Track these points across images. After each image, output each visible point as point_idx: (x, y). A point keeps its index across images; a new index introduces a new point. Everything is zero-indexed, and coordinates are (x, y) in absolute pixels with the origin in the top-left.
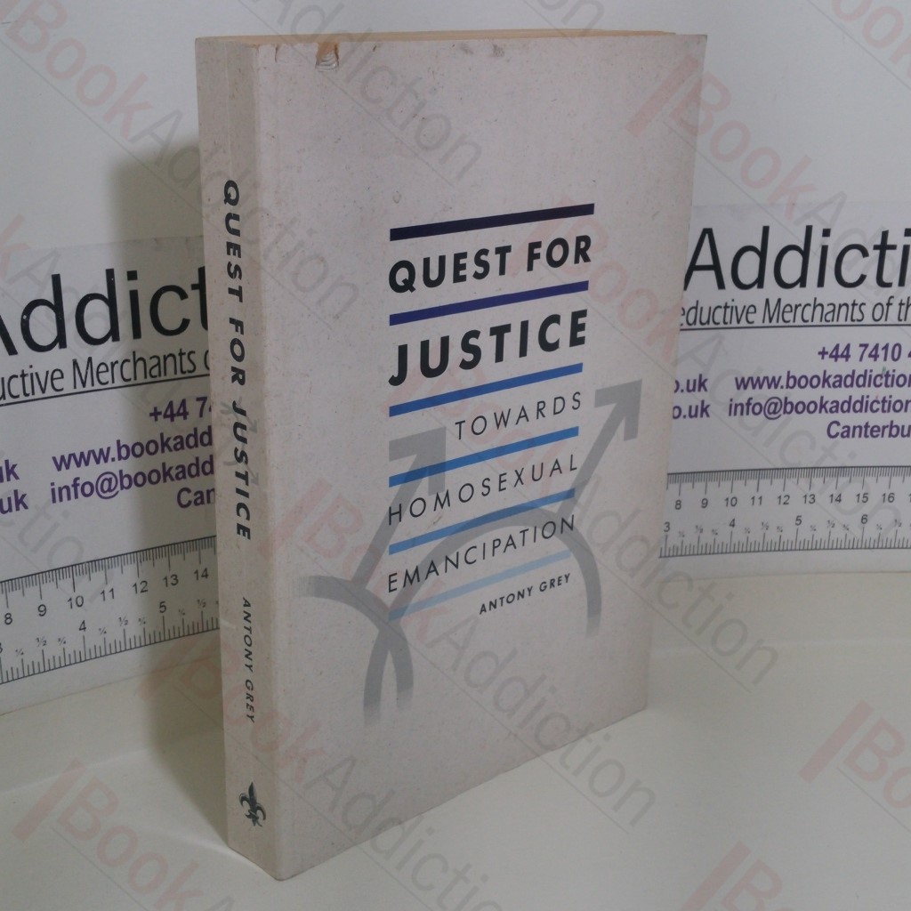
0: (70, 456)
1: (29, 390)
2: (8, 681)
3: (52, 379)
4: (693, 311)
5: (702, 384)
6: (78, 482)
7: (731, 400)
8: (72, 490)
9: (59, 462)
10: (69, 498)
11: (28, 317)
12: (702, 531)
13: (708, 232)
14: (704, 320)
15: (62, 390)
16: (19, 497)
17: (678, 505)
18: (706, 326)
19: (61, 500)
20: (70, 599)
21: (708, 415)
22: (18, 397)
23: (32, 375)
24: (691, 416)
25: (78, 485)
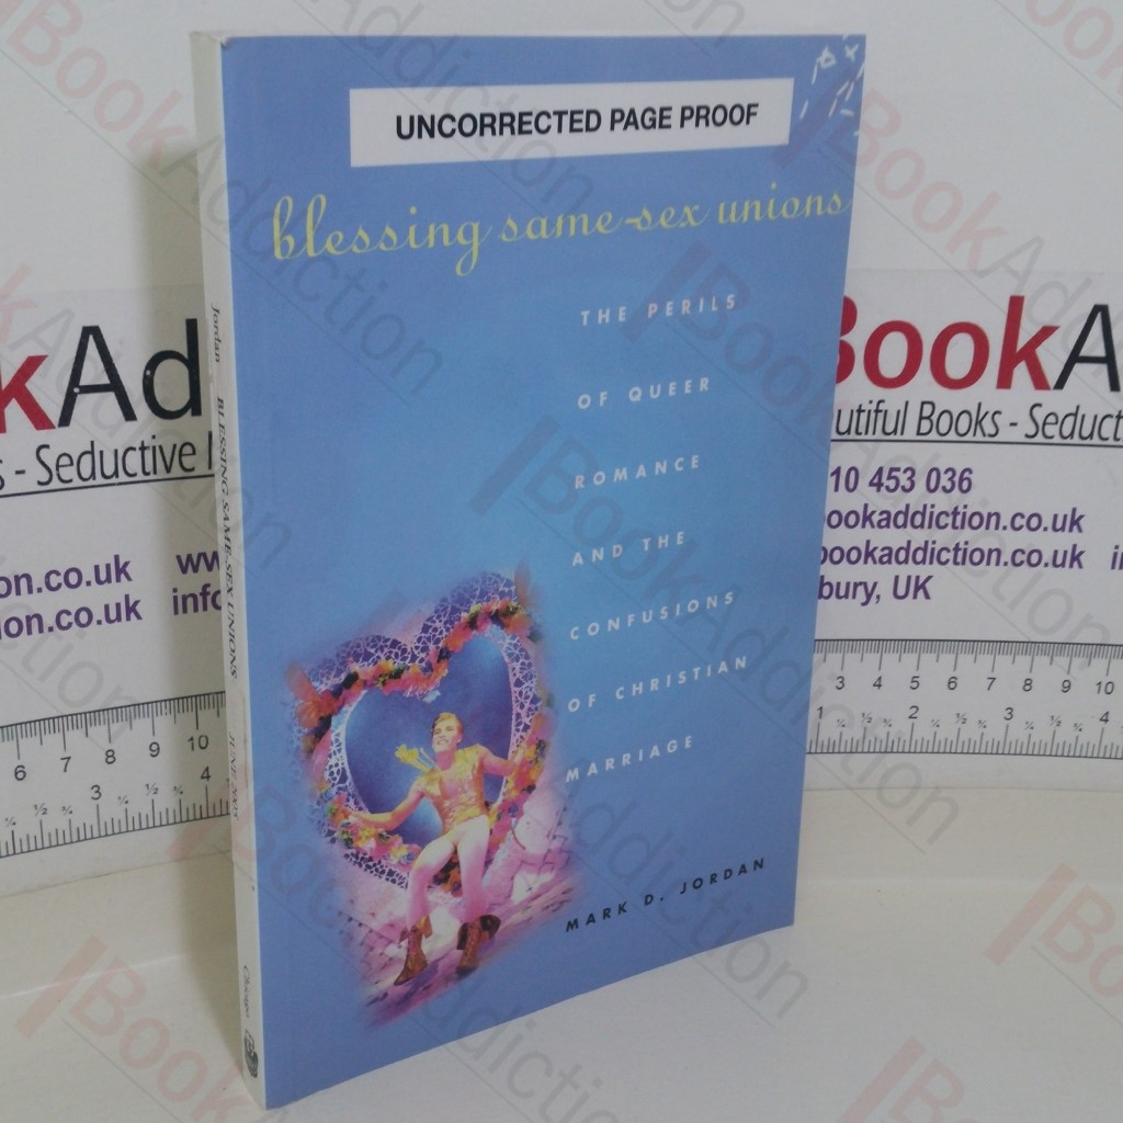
0: (200, 555)
1: (149, 468)
2: (107, 835)
3: (181, 455)
4: (1070, 420)
5: (1075, 522)
6: (208, 590)
7: (1117, 547)
8: (200, 599)
9: (184, 561)
10: (196, 610)
11: (153, 373)
12: (1059, 723)
13: (1101, 311)
14: (1086, 433)
15: (193, 469)
16: (131, 603)
17: (1028, 685)
18: (1088, 442)
19: (185, 611)
20: (192, 739)
21: (1080, 566)
22: (135, 475)
23: (154, 448)
24: (1055, 565)
25: (209, 593)
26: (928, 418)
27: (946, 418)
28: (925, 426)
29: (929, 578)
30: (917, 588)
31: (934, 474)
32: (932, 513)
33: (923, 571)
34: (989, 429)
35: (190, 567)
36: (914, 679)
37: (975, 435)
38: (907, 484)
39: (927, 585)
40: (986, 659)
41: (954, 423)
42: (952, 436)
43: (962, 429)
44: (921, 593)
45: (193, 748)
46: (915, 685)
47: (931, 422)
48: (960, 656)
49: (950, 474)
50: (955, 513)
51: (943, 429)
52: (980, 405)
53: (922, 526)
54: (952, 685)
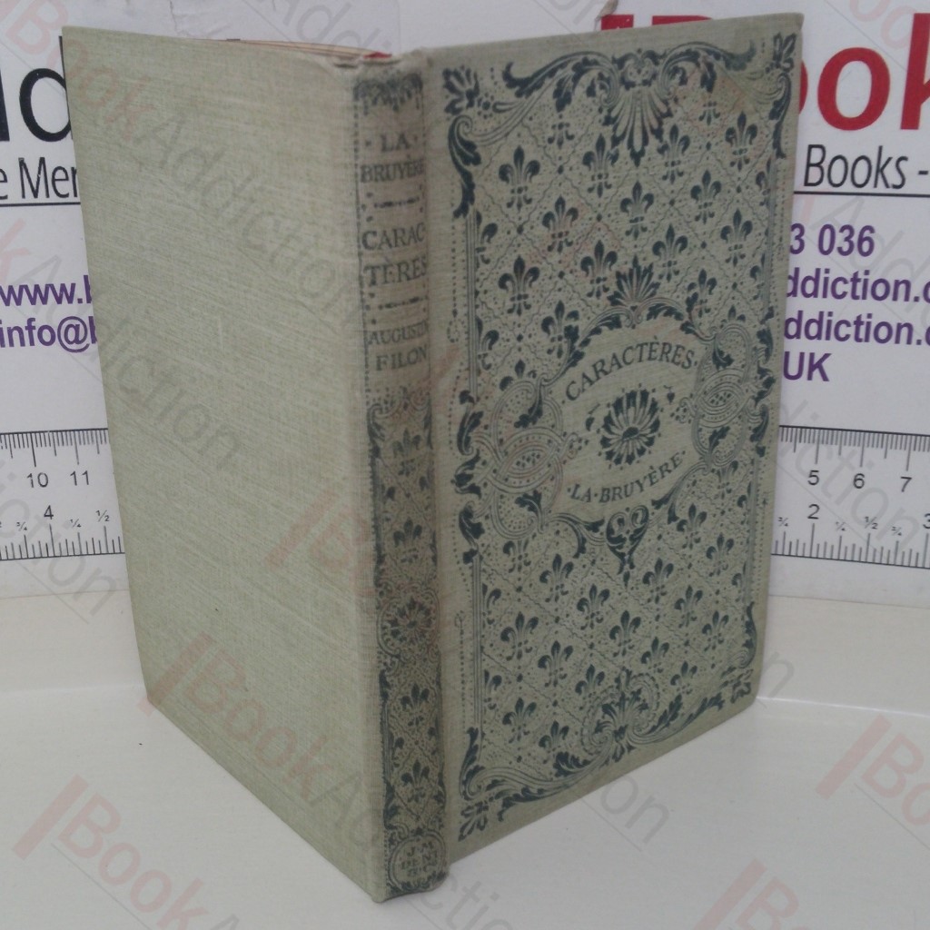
26: (818, 165)
27: (839, 165)
28: (815, 174)
29: (826, 356)
30: (812, 368)
31: (827, 233)
32: (826, 280)
33: (818, 348)
34: (893, 178)
35: (12, 300)
36: (813, 474)
37: (875, 186)
38: (796, 245)
39: (825, 364)
40: (898, 456)
41: (849, 171)
42: (848, 187)
43: (860, 178)
44: (816, 373)
45: (33, 486)
46: (813, 480)
47: (822, 170)
48: (866, 449)
49: (847, 233)
50: (855, 279)
51: (837, 178)
52: (881, 148)
53: (815, 294)
54: (859, 483)
